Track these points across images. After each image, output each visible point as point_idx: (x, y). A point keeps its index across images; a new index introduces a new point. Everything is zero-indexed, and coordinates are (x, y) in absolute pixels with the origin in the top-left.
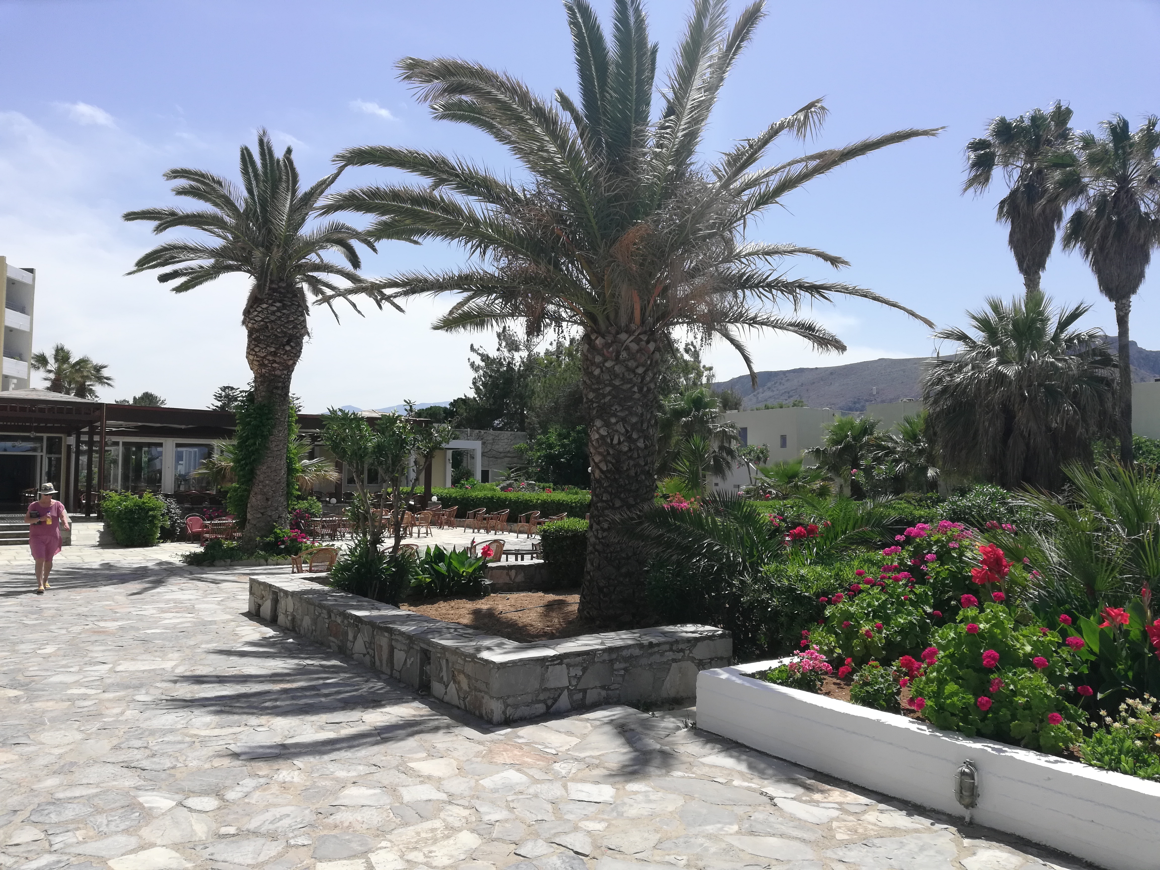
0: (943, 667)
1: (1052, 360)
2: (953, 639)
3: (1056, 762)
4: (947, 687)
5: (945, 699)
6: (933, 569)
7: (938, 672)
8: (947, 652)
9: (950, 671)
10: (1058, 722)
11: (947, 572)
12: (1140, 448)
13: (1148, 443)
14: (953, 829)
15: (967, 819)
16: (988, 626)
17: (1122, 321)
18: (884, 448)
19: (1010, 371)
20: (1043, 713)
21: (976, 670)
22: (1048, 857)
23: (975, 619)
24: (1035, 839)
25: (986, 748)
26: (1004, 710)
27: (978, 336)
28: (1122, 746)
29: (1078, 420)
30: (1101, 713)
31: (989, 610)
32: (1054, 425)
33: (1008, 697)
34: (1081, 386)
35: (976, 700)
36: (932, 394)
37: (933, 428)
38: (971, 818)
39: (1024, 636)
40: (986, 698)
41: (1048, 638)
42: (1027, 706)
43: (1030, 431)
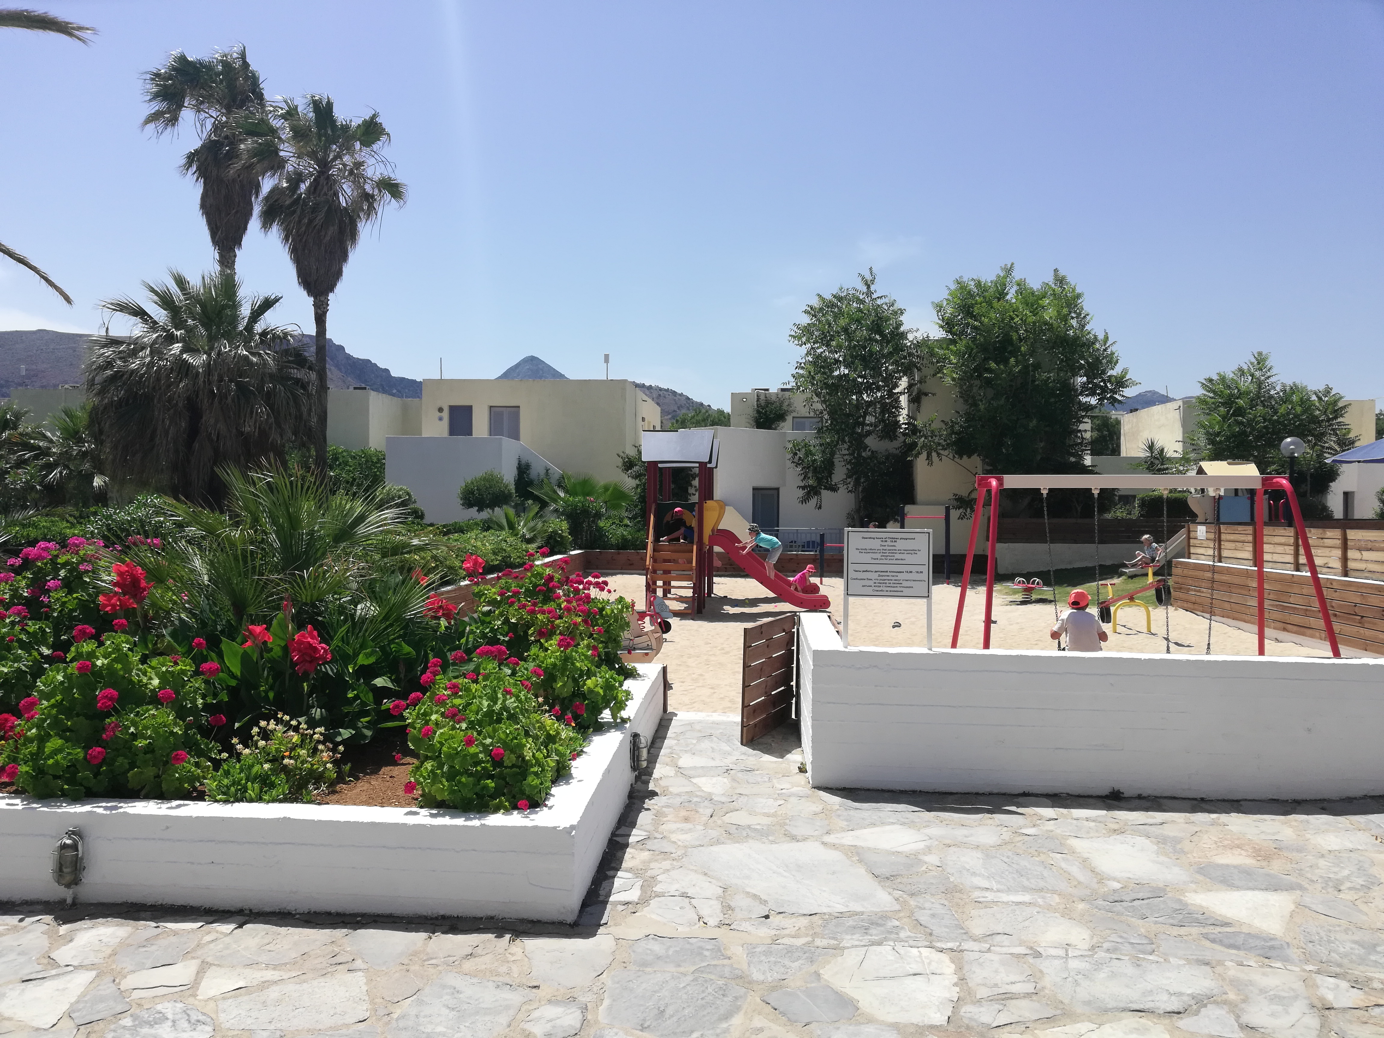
0: (45, 720)
1: (245, 353)
2: (62, 683)
3: (179, 806)
4: (49, 744)
5: (45, 759)
6: (58, 599)
7: (39, 727)
8: (53, 701)
9: (56, 723)
10: (183, 760)
11: (75, 602)
12: (337, 459)
13: (345, 454)
14: (48, 918)
15: (69, 901)
16: (106, 662)
17: (320, 319)
18: (32, 448)
19: (197, 361)
20: (168, 755)
21: (87, 717)
22: (162, 917)
23: (92, 655)
24: (150, 901)
25: (95, 809)
26: (120, 760)
27: (160, 314)
28: (250, 773)
29: (272, 424)
30: (233, 742)
31: (109, 642)
32: (247, 429)
33: (126, 741)
34: (275, 387)
35: (86, 753)
36: (98, 379)
37: (99, 424)
38: (74, 899)
39: (153, 668)
40: (99, 749)
41: (179, 667)
42: (149, 749)
43: (218, 434)
